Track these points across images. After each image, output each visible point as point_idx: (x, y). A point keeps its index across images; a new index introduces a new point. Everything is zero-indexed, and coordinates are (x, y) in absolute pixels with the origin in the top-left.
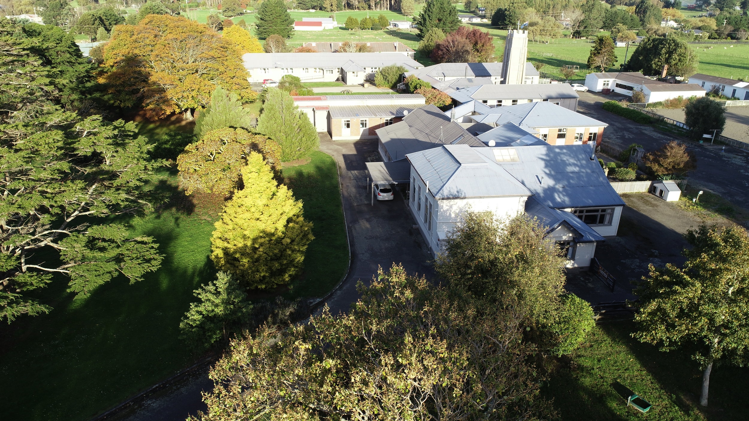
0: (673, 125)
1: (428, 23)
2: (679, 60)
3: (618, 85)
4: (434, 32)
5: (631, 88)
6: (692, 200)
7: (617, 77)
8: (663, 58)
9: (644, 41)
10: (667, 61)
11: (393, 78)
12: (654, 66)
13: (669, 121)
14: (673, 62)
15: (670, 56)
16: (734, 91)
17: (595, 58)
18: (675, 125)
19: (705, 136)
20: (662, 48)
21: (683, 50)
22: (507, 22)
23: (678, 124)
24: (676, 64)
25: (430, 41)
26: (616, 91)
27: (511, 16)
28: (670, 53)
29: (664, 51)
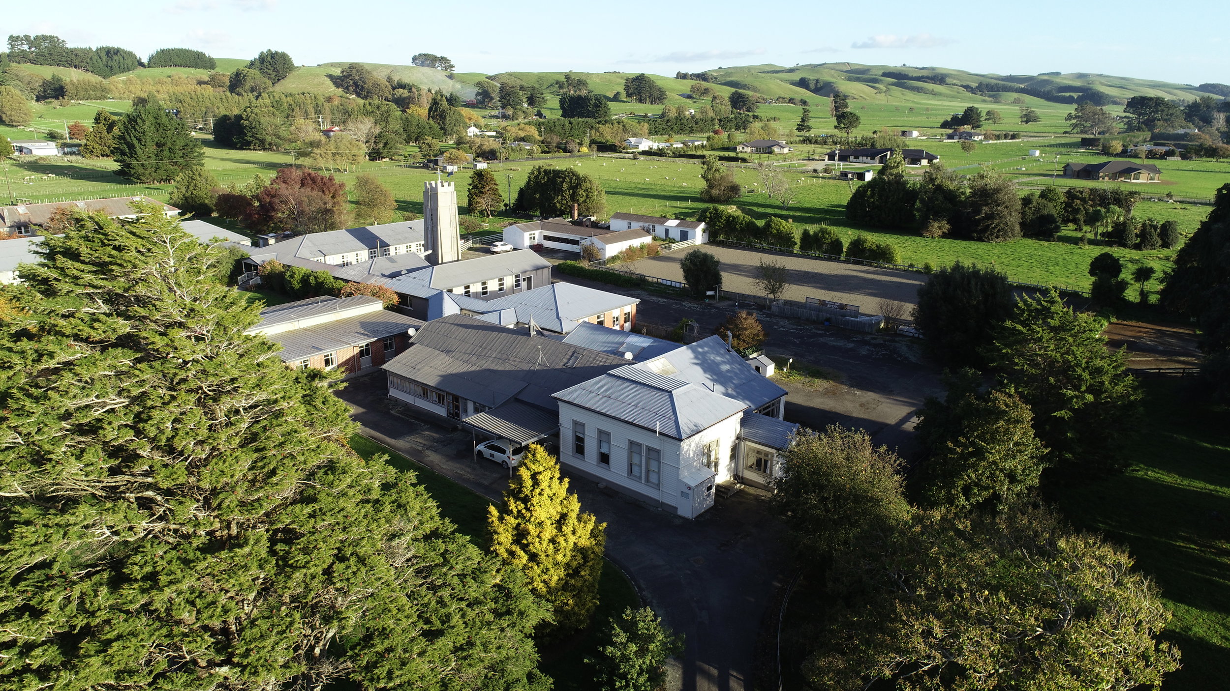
0: (657, 283)
1: (138, 150)
2: (587, 196)
3: (546, 238)
4: (197, 174)
5: (576, 242)
6: (782, 370)
7: (542, 227)
8: (567, 194)
9: (533, 173)
10: (573, 198)
11: (226, 268)
12: (558, 205)
13: (650, 279)
14: (582, 200)
15: (574, 192)
16: (667, 231)
17: (479, 200)
18: (661, 284)
19: (709, 293)
20: (562, 182)
21: (588, 185)
22: (248, 138)
23: (664, 282)
24: (585, 201)
25: (191, 188)
26: (545, 245)
27: (255, 128)
28: (575, 188)
29: (565, 186)
